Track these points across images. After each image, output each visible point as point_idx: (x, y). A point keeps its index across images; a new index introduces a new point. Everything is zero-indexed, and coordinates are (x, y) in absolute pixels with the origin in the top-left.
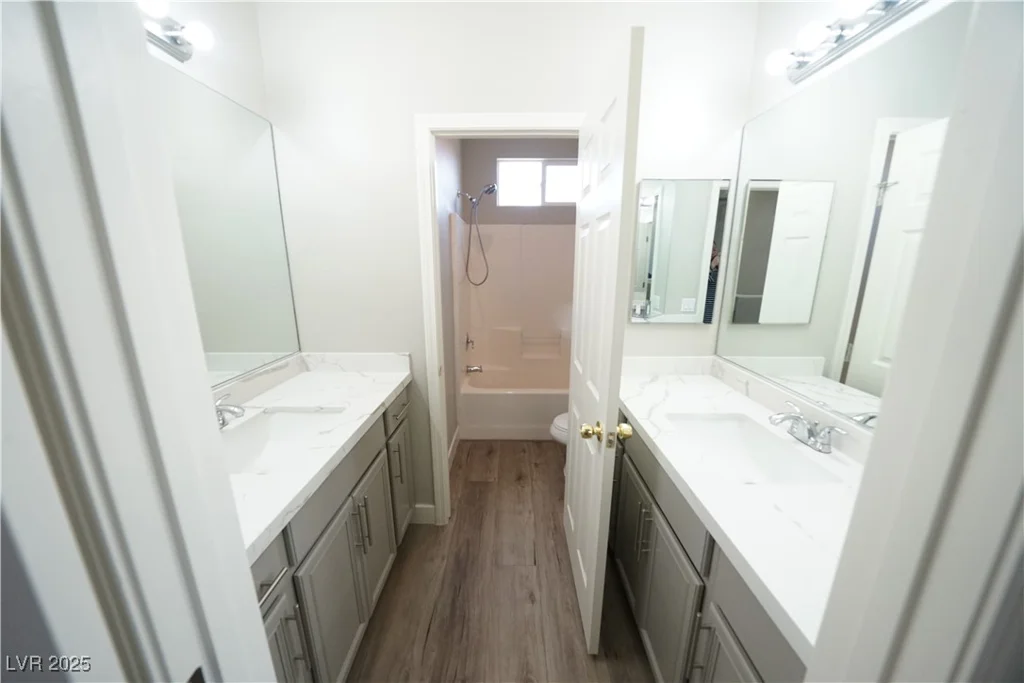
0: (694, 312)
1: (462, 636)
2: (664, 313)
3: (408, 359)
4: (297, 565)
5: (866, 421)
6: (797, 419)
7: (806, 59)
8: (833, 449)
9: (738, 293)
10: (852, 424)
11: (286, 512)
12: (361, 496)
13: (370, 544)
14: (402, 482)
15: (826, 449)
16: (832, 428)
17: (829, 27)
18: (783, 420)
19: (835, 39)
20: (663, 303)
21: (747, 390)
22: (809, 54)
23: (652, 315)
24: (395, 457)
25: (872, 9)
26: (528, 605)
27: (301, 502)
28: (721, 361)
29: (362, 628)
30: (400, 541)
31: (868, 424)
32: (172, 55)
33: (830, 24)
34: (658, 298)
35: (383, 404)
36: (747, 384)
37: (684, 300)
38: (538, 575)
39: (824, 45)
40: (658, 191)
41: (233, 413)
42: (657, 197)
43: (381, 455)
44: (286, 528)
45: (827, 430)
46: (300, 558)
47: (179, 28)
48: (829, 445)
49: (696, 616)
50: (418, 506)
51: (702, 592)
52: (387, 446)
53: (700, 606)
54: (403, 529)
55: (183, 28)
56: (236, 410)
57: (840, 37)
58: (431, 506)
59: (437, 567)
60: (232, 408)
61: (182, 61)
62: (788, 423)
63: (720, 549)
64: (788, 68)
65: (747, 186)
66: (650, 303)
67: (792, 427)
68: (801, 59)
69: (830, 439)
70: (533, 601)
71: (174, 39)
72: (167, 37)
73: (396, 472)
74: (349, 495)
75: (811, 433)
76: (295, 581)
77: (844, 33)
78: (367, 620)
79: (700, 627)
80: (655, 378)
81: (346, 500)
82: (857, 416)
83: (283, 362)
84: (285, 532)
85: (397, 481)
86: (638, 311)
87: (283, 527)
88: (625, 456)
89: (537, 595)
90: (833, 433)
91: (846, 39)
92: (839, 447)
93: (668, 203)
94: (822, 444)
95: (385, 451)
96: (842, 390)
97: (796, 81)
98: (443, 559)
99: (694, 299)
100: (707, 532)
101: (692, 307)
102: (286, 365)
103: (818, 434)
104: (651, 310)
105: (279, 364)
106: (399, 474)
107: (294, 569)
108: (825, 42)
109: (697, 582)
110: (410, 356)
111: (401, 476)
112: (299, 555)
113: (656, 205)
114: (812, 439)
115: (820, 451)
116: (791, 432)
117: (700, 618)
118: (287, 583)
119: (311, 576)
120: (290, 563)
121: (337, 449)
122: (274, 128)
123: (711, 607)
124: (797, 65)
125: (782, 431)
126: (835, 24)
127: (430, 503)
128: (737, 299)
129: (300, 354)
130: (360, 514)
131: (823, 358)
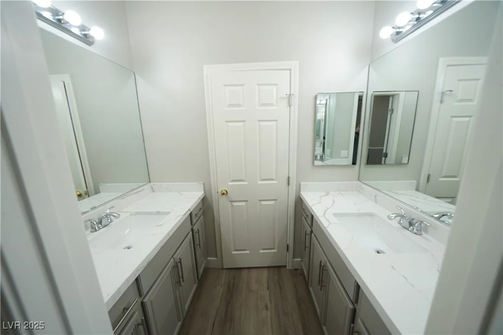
0: (347, 157)
1: (231, 328)
2: (332, 158)
3: (202, 185)
4: (144, 296)
5: (440, 218)
6: (402, 217)
7: (401, 30)
8: (423, 233)
9: (370, 146)
10: (432, 220)
11: (137, 270)
12: (178, 258)
13: (183, 281)
14: (200, 248)
15: (418, 233)
16: (422, 222)
17: (412, 13)
18: (396, 217)
19: (415, 20)
20: (331, 153)
21: (376, 200)
22: (402, 28)
23: (326, 159)
24: (196, 236)
25: (435, 3)
26: (265, 311)
27: (145, 264)
28: (362, 184)
29: (179, 324)
30: (200, 276)
31: (441, 219)
32: (84, 43)
33: (413, 12)
34: (329, 150)
35: (189, 210)
36: (375, 196)
37: (342, 151)
38: (270, 295)
39: (410, 23)
40: (327, 97)
41: (114, 216)
42: (327, 100)
43: (189, 235)
44: (137, 277)
45: (419, 223)
46: (145, 293)
47: (88, 29)
48: (420, 230)
49: (350, 326)
50: (208, 259)
51: (354, 312)
52: (192, 230)
53: (353, 320)
54: (201, 271)
55: (89, 29)
56: (116, 215)
57: (418, 19)
58: (216, 259)
59: (219, 291)
60: (114, 214)
61: (90, 46)
62: (398, 218)
63: (363, 291)
64: (391, 35)
65: (372, 94)
66: (324, 154)
67: (400, 220)
68: (398, 30)
69: (421, 227)
70: (267, 309)
71: (85, 35)
72: (82, 34)
73: (197, 242)
74: (172, 257)
75: (411, 224)
76: (143, 304)
77: (421, 16)
78: (182, 320)
79: (353, 332)
80: (327, 194)
81: (170, 260)
82: (436, 214)
83: (142, 188)
84: (137, 280)
85: (198, 247)
86: (319, 158)
87: (136, 277)
88: (313, 234)
89: (269, 307)
90: (422, 224)
91: (422, 19)
92: (426, 232)
93: (333, 103)
94: (417, 230)
95: (191, 232)
96: (426, 198)
97: (396, 41)
98: (221, 286)
99: (347, 151)
100: (356, 280)
101: (346, 155)
102: (143, 190)
103: (415, 224)
104: (326, 157)
105: (139, 189)
106: (198, 243)
107: (142, 298)
108: (410, 21)
109: (351, 306)
110: (204, 184)
111: (199, 245)
112: (145, 291)
113: (326, 104)
114: (411, 227)
115: (416, 233)
116: (400, 223)
117: (353, 327)
118: (139, 305)
119: (151, 301)
120: (140, 295)
121: (165, 234)
122: (136, 74)
123: (359, 321)
124: (395, 33)
125: (395, 223)
126: (415, 12)
127: (215, 257)
128: (369, 149)
129: (150, 184)
130: (177, 267)
131: (415, 181)
